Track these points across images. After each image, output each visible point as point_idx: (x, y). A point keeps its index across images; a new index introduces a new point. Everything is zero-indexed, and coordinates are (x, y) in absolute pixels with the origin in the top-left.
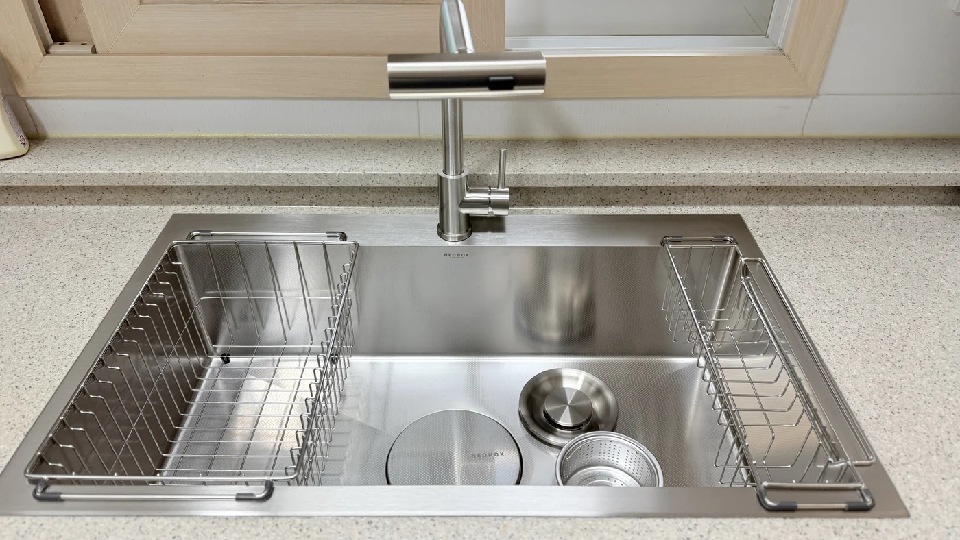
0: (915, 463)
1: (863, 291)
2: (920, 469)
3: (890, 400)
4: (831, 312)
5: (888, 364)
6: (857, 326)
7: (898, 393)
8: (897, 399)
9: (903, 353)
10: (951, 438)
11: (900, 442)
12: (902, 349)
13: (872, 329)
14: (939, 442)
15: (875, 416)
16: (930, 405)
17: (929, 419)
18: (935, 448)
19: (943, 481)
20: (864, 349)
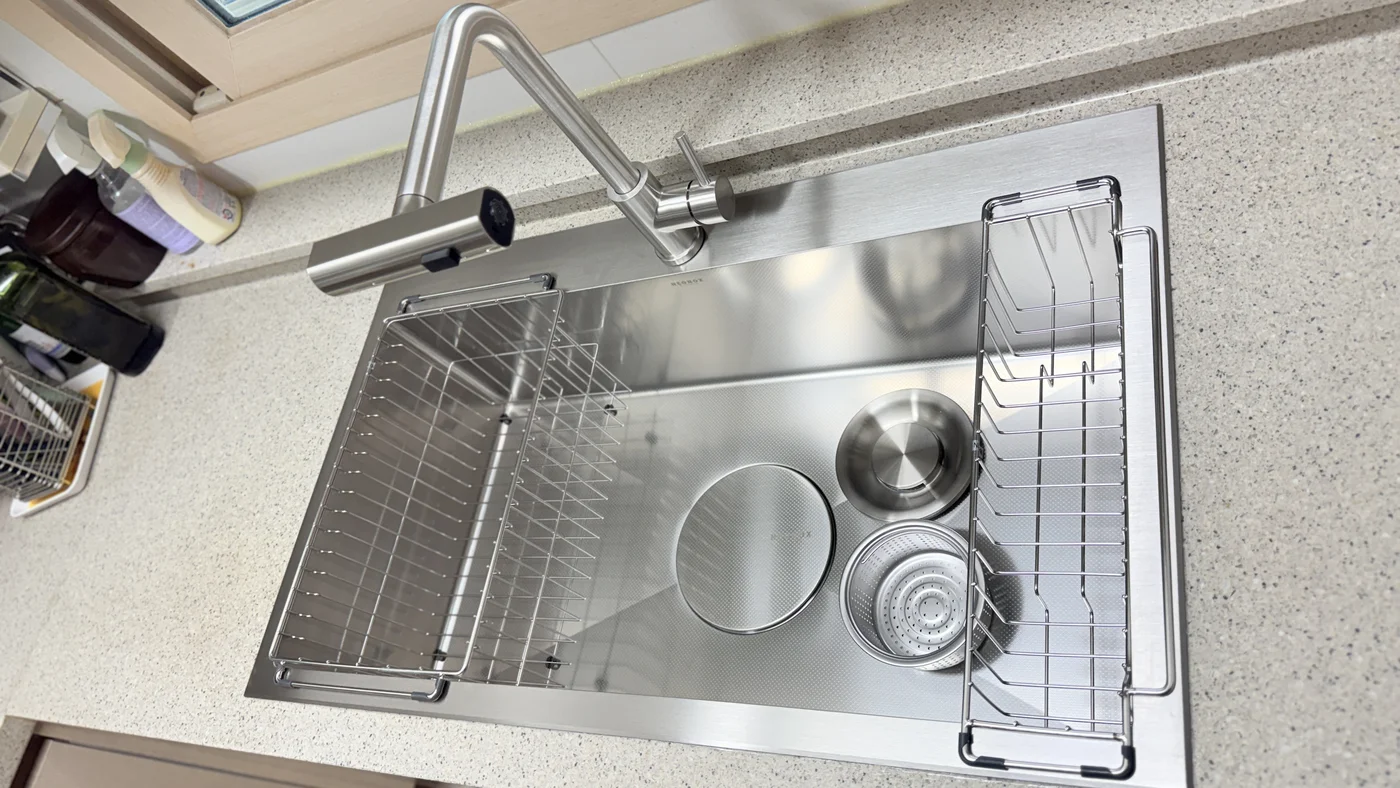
0: (1254, 694)
1: (1344, 280)
2: (1258, 706)
3: (1271, 557)
4: (1248, 348)
5: (1311, 471)
6: (1286, 378)
7: (1298, 539)
8: (1288, 553)
9: (1358, 442)
10: (1355, 644)
11: (1249, 648)
12: (1359, 430)
13: (1317, 383)
14: (1326, 652)
15: (1225, 593)
16: (1351, 568)
17: (1332, 598)
18: (1309, 664)
19: (1290, 733)
20: (1277, 436)
